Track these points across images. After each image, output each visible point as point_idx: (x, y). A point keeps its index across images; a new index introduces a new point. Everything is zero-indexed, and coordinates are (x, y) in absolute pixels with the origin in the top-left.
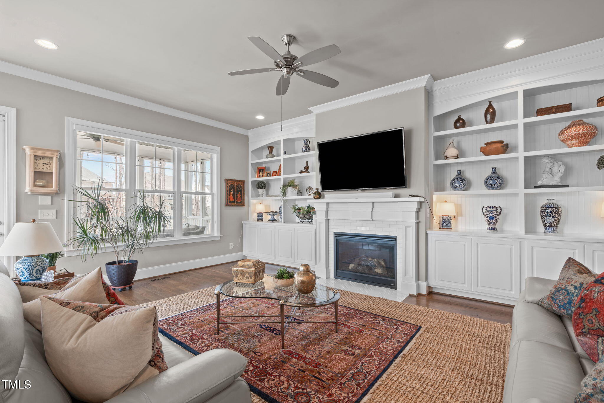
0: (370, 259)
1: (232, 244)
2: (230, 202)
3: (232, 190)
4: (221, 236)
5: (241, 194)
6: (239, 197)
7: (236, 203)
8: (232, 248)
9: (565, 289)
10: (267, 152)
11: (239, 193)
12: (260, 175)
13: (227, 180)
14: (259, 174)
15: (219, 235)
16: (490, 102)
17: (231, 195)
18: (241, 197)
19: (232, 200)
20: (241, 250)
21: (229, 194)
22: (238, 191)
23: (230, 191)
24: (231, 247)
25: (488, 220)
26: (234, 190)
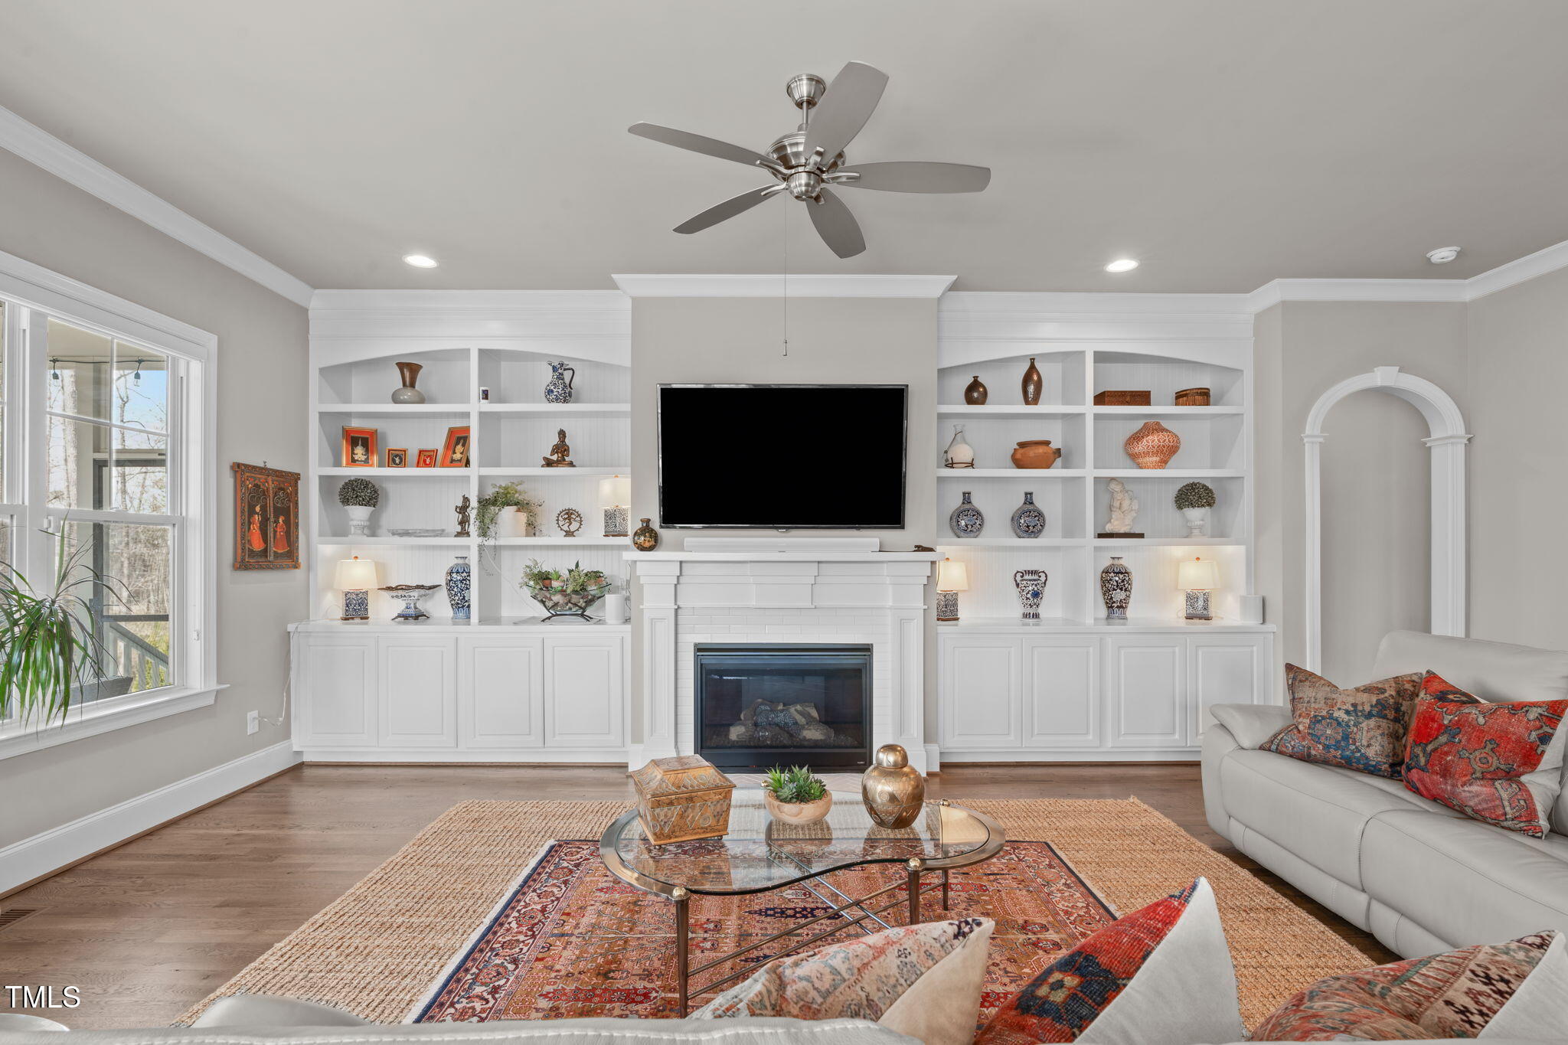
0: (781, 707)
1: (254, 714)
2: (252, 553)
3: (258, 509)
4: (218, 692)
5: (287, 522)
6: (280, 533)
7: (271, 558)
8: (257, 729)
9: (1331, 717)
10: (395, 379)
11: (281, 520)
12: (356, 458)
13: (238, 469)
14: (353, 453)
15: (214, 686)
16: (1032, 360)
17: (255, 527)
18: (288, 533)
19: (257, 545)
20: (286, 734)
21: (250, 523)
22: (278, 512)
23: (252, 512)
24: (252, 728)
25: (1027, 598)
26: (264, 509)
